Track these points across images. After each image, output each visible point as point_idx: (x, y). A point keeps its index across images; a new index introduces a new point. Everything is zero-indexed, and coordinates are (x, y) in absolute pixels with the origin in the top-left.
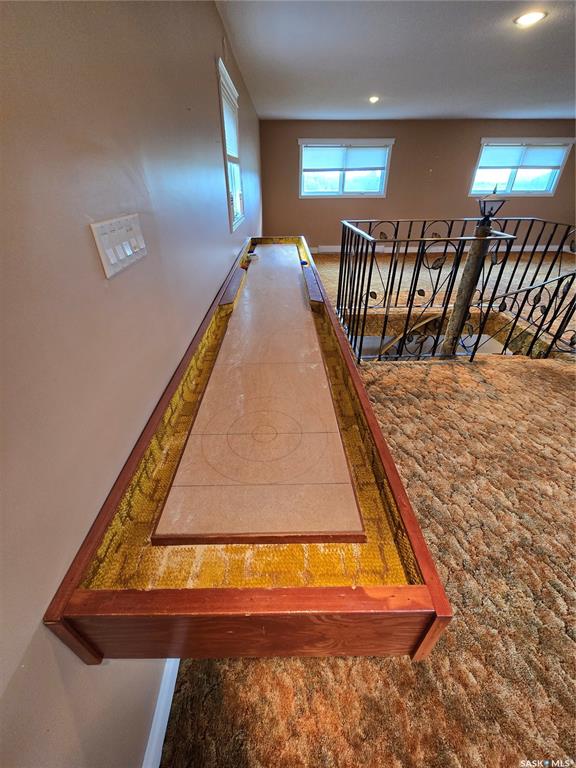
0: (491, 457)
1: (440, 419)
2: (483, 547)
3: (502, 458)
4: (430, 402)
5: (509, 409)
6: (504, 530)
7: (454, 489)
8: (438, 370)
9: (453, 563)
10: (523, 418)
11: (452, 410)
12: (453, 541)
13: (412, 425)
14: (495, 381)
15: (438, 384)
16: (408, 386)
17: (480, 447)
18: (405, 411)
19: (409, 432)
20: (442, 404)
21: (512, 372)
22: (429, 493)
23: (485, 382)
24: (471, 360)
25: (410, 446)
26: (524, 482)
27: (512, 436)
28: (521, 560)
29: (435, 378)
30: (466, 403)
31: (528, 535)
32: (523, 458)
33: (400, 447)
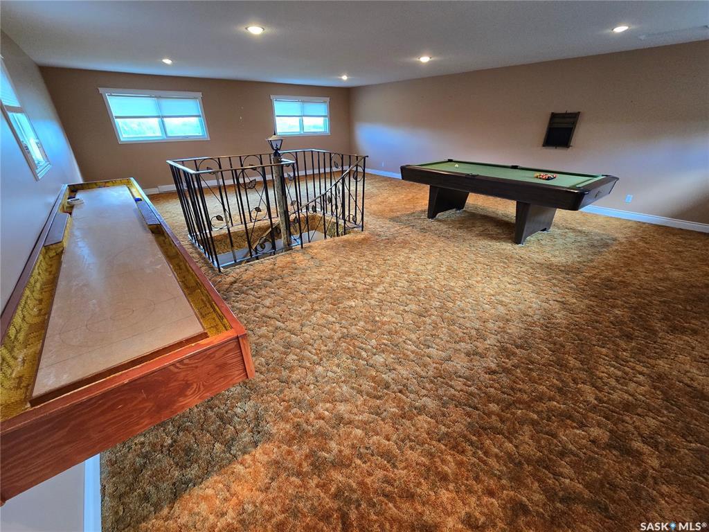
0: (322, 300)
1: (288, 289)
2: (323, 348)
3: (327, 297)
4: (279, 281)
5: (328, 269)
6: (333, 333)
7: (302, 325)
8: (282, 259)
9: (308, 364)
10: (336, 272)
11: (294, 281)
12: (307, 353)
13: (269, 299)
14: (318, 256)
15: (283, 268)
16: (262, 276)
17: (314, 296)
18: (263, 292)
19: (268, 304)
20: (287, 280)
21: (327, 248)
22: (288, 334)
23: (312, 258)
24: (302, 247)
25: (270, 312)
26: (340, 305)
27: (332, 283)
28: (343, 344)
29: (280, 265)
30: (303, 274)
31: (345, 330)
32: (338, 293)
33: (264, 316)
